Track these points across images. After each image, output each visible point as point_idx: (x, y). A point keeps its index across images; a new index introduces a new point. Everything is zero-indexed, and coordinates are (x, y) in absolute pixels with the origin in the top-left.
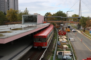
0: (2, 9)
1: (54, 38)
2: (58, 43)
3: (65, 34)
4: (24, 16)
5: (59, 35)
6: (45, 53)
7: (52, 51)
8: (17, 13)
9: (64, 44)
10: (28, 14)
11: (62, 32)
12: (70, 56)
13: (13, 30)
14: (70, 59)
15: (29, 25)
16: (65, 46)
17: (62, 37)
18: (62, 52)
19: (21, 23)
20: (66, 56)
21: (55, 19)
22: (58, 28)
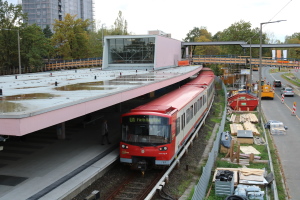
0: (38, 16)
1: (213, 120)
2: (223, 139)
3: (253, 107)
4: (108, 40)
5: (231, 111)
7: (199, 166)
8: (89, 28)
9: (243, 144)
10: (126, 34)
11: (243, 98)
12: (263, 187)
14: (261, 198)
16: (247, 150)
17: (243, 117)
18: (235, 171)
19: (100, 66)
20: (245, 187)
21: (220, 49)
22: (232, 84)
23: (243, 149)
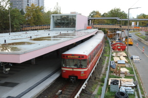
0: (17, 5)
1: (105, 55)
2: (112, 64)
3: (123, 49)
4: (53, 16)
5: (113, 51)
6: (88, 82)
7: (101, 78)
9: (122, 67)
10: (60, 13)
11: (119, 45)
12: (133, 87)
13: (35, 40)
14: (133, 93)
15: (63, 32)
16: (123, 70)
17: (119, 54)
18: (119, 80)
20: (125, 87)
21: (106, 21)
22: (112, 37)
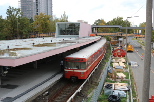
0: (28, 14)
1: (105, 61)
2: (109, 69)
3: (123, 55)
4: (58, 24)
5: (113, 57)
6: (84, 85)
7: (97, 82)
8: (50, 19)
9: (119, 72)
10: (67, 22)
11: (119, 51)
12: (126, 91)
14: (125, 96)
15: (65, 39)
16: (120, 75)
17: (119, 60)
18: (113, 84)
19: (55, 36)
20: (118, 91)
21: (110, 29)
22: (114, 45)
23: (118, 74)
